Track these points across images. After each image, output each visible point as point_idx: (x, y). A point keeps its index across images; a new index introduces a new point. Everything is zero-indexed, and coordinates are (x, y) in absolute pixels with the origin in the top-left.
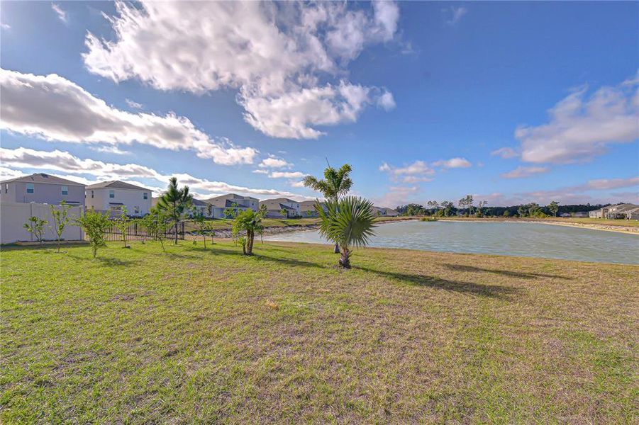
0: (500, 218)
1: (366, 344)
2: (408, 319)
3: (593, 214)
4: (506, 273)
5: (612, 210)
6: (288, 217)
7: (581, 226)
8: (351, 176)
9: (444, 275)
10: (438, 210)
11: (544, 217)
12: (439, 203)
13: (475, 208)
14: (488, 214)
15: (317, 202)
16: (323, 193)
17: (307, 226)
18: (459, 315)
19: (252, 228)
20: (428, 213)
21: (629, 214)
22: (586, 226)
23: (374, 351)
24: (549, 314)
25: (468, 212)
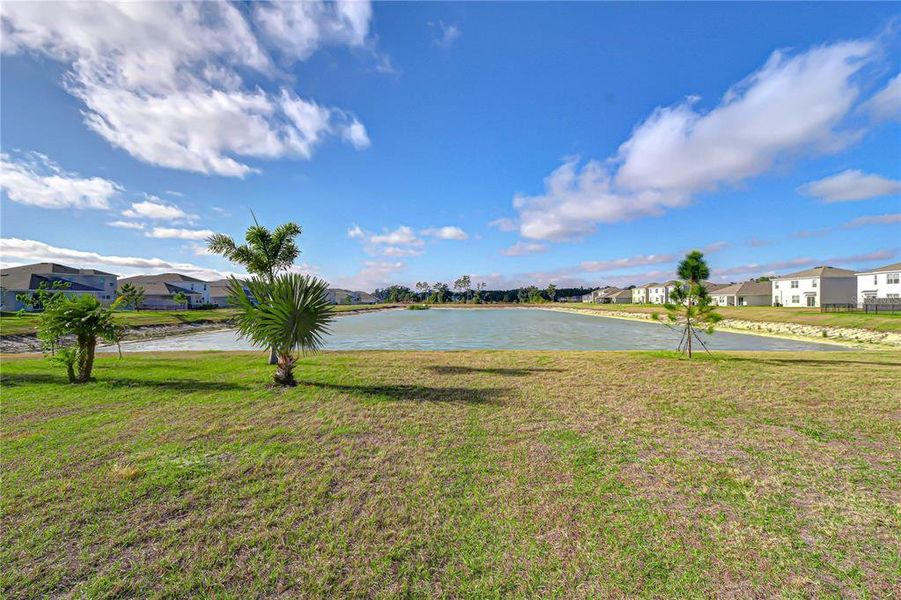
0: (500, 304)
1: (304, 504)
2: (375, 451)
3: (586, 299)
4: (501, 372)
5: (601, 294)
6: (190, 307)
7: (575, 312)
8: (297, 241)
9: (431, 381)
10: (430, 294)
11: (543, 302)
12: (431, 284)
13: (473, 292)
14: (487, 300)
15: (234, 282)
16: (244, 267)
17: (223, 321)
18: (443, 433)
19: (88, 328)
20: (418, 298)
21: (614, 297)
22: (580, 312)
23: (316, 512)
24: (538, 415)
25: (466, 297)
